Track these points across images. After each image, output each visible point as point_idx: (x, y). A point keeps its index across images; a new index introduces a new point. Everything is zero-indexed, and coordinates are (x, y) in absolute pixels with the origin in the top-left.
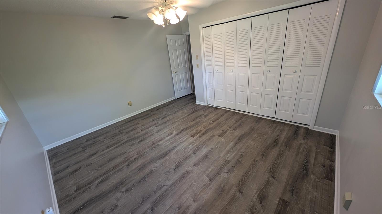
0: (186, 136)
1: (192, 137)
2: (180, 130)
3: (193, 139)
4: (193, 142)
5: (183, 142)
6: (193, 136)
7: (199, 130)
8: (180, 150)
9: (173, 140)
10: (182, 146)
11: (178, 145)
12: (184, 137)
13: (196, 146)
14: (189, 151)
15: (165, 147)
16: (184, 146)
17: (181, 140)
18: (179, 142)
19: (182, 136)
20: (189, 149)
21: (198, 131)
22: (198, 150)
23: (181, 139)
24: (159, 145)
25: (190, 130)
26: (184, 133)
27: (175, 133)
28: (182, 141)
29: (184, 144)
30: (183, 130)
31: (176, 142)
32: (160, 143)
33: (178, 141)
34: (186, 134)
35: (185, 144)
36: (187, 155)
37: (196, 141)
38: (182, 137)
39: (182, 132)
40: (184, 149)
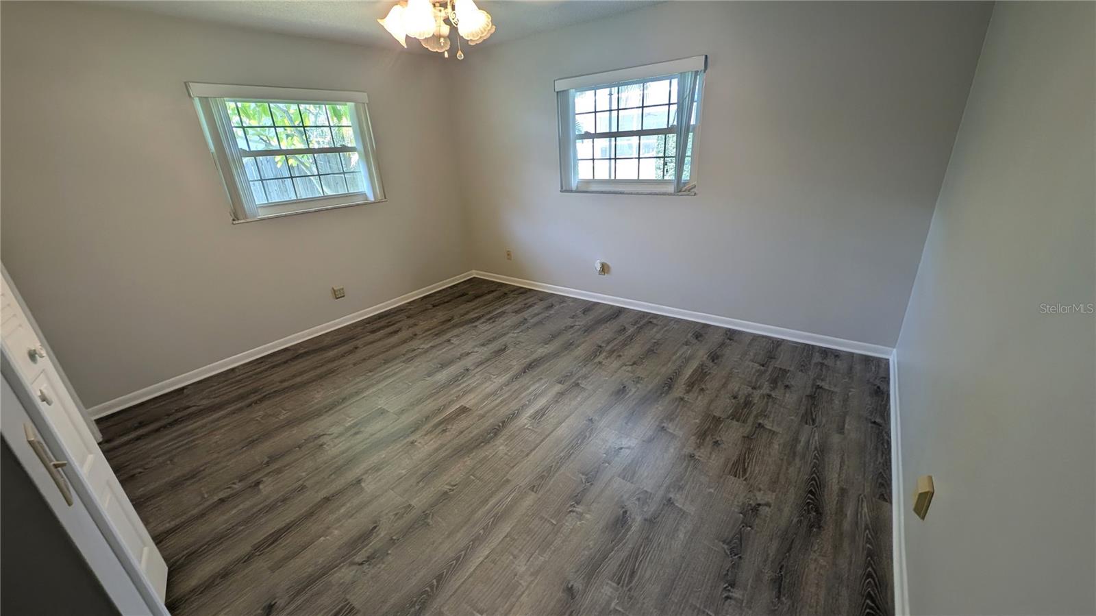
0: (485, 409)
1: (467, 406)
2: (506, 432)
3: (464, 402)
4: (466, 393)
5: (494, 393)
6: (464, 410)
7: (435, 437)
8: (499, 375)
9: (524, 397)
10: (494, 382)
11: (507, 384)
12: (489, 407)
13: (460, 385)
14: (479, 373)
15: (541, 379)
16: (490, 382)
17: (500, 397)
18: (505, 393)
19: (497, 410)
20: (478, 376)
21: (440, 431)
22: (457, 376)
23: (498, 401)
24: (560, 383)
25: (470, 433)
26: (490, 421)
27: (524, 419)
28: (496, 394)
29: (489, 387)
30: (496, 434)
31: (515, 391)
32: (558, 388)
33: (507, 395)
34: (483, 416)
35: (487, 387)
36: (484, 366)
37: (456, 397)
38: (497, 406)
39: (499, 426)
40: (490, 378)
